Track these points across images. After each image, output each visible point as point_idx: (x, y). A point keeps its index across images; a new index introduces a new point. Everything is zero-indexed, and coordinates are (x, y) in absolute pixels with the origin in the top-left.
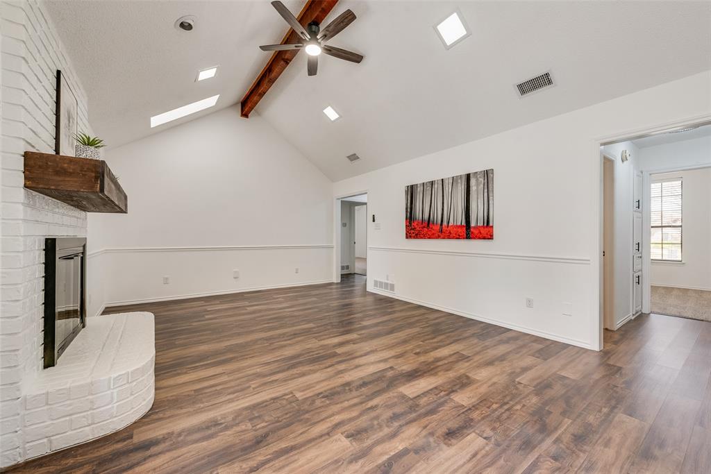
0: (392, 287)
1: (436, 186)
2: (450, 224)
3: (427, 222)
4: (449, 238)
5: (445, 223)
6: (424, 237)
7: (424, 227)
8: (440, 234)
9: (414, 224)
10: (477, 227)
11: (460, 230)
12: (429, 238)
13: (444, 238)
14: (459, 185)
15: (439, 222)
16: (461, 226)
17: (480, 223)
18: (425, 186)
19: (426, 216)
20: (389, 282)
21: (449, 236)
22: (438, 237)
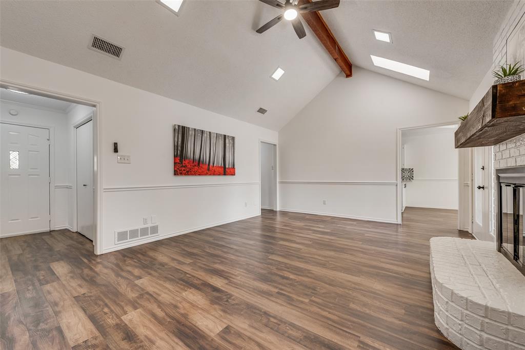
0: (154, 230)
1: (205, 135)
2: (215, 165)
3: (197, 162)
4: (214, 174)
5: (211, 164)
6: (195, 174)
7: (196, 166)
8: (208, 172)
9: (185, 162)
10: (229, 168)
11: (220, 169)
12: (199, 175)
13: (210, 175)
14: (220, 140)
15: (207, 163)
16: (221, 167)
17: (230, 167)
18: (196, 132)
19: (197, 156)
20: (149, 225)
21: (214, 173)
22: (206, 174)
